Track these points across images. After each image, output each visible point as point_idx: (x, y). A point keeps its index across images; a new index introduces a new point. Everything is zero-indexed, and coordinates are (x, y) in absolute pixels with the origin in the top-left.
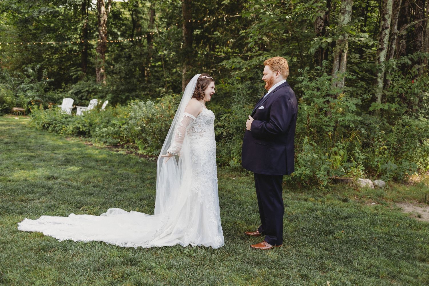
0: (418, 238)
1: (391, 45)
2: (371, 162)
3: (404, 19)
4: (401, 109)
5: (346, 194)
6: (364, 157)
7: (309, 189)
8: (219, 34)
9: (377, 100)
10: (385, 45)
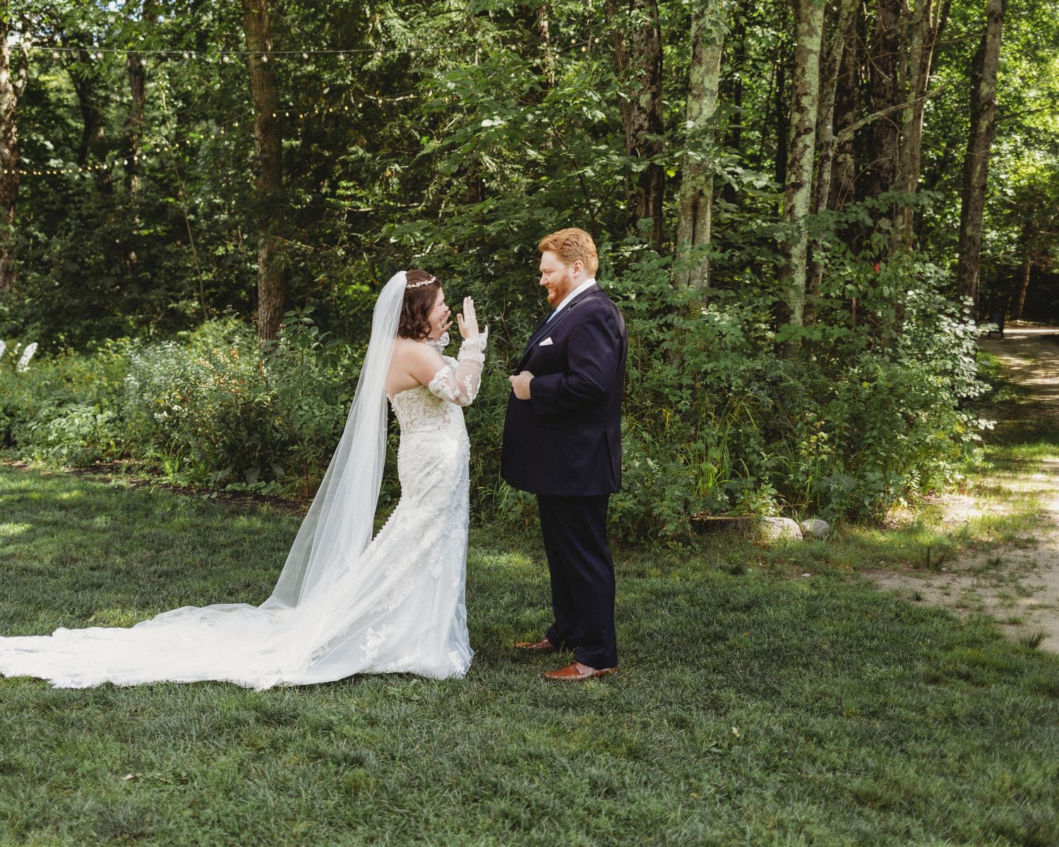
0: (919, 640)
1: (820, 175)
2: (792, 476)
3: (845, 98)
4: (856, 340)
5: (737, 555)
6: (774, 464)
7: (643, 551)
8: (361, 152)
9: (792, 316)
10: (805, 174)
